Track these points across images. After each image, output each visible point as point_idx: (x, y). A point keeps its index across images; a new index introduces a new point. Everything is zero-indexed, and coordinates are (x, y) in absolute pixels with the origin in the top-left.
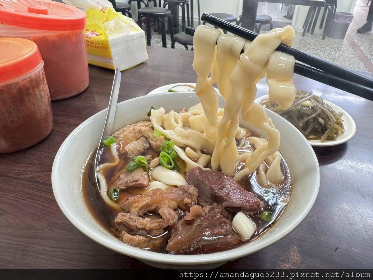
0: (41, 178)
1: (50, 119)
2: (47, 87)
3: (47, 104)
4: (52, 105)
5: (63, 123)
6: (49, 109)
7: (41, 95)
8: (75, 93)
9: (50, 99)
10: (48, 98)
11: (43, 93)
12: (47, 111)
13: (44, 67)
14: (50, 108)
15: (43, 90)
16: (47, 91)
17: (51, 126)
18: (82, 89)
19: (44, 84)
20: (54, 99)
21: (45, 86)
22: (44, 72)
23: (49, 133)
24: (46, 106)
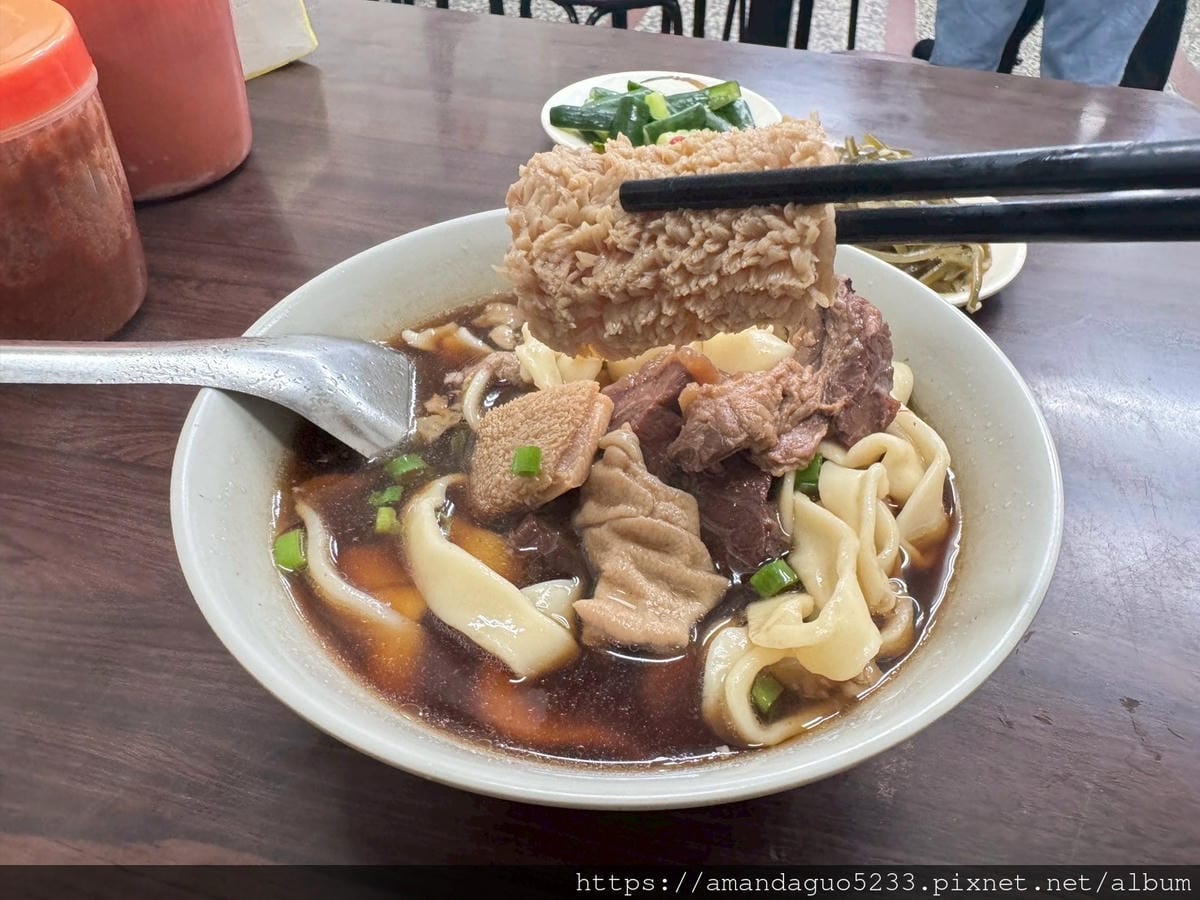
0: (129, 449)
1: (138, 264)
2: (116, 158)
3: (121, 213)
4: (136, 217)
5: (179, 277)
6: (129, 229)
7: (99, 185)
8: (205, 177)
9: (129, 197)
10: (123, 192)
11: (104, 177)
12: (122, 235)
13: (98, 86)
14: (132, 228)
15: (103, 167)
16: (117, 171)
17: (140, 285)
18: (232, 162)
19: (105, 146)
20: (141, 197)
21: (108, 153)
22: (100, 106)
23: (136, 308)
24: (119, 218)
